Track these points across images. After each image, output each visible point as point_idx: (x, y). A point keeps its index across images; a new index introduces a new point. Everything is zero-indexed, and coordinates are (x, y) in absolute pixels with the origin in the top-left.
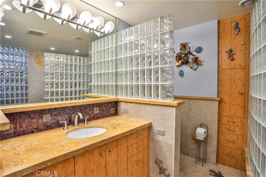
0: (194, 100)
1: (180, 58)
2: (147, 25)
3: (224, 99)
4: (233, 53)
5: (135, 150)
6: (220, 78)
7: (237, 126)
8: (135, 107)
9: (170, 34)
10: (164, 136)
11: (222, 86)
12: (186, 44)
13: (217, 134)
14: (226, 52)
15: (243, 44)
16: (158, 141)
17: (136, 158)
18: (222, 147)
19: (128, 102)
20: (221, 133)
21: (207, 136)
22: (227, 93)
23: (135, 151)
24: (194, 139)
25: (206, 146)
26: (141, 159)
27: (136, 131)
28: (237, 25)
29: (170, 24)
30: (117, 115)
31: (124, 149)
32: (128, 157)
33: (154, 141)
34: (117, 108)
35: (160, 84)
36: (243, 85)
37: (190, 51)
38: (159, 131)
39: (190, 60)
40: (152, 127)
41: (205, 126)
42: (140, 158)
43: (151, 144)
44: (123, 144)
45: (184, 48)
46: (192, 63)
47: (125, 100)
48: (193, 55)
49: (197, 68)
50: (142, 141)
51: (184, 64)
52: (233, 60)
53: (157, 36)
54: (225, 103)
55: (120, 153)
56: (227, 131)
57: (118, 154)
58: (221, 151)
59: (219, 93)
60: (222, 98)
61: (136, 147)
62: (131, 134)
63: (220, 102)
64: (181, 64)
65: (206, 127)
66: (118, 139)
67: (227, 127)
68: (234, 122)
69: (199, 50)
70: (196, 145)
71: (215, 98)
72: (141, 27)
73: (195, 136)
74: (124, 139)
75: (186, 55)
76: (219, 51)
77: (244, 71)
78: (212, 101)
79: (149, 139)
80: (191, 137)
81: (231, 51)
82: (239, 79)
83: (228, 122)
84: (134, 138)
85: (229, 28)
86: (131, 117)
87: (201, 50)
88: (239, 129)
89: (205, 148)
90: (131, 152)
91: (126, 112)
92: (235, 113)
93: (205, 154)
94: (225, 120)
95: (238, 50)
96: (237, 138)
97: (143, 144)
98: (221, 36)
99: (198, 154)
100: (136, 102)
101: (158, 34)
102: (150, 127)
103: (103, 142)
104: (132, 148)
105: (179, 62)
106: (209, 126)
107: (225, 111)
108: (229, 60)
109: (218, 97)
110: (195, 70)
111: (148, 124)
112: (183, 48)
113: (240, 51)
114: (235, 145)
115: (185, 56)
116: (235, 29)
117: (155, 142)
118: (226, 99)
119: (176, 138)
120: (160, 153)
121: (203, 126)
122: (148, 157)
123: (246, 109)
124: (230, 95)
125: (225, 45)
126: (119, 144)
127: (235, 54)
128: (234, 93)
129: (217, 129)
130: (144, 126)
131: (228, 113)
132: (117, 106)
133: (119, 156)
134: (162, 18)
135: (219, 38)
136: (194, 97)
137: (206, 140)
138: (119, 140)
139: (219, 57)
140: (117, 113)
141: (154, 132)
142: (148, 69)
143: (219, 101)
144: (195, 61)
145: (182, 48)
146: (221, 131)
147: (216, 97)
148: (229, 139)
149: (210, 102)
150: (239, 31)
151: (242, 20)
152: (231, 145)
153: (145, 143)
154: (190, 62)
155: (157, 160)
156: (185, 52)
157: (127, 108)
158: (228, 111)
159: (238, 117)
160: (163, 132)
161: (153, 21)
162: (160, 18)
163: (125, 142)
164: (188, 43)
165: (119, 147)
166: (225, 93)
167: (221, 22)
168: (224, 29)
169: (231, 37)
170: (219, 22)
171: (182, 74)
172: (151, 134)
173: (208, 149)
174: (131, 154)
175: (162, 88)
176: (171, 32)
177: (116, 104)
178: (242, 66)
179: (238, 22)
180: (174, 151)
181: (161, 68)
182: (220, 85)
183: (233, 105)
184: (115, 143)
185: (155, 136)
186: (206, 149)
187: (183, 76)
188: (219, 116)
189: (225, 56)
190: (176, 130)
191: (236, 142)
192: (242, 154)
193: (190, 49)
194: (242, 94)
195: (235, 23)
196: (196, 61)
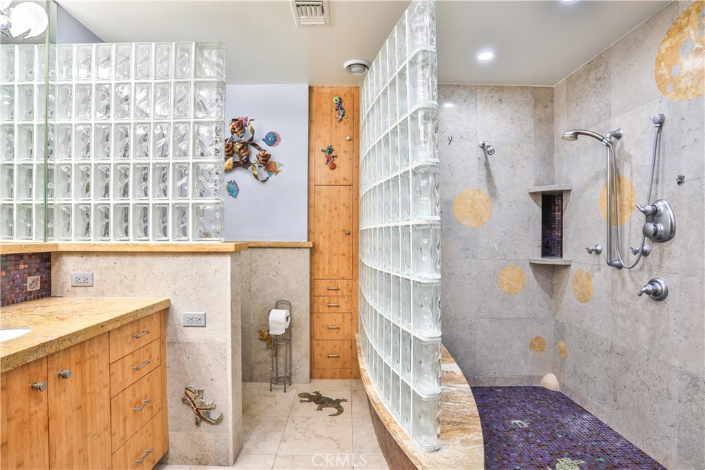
0: (261, 250)
1: (231, 152)
2: (159, 51)
3: (319, 245)
4: (333, 154)
5: (129, 373)
6: (312, 203)
7: (343, 296)
8: (118, 265)
9: (217, 87)
10: (205, 327)
11: (316, 219)
12: (244, 121)
13: (309, 317)
14: (322, 151)
15: (349, 140)
16: (188, 343)
17: (134, 395)
18: (318, 344)
19: (93, 252)
20: (315, 315)
21: (290, 326)
22: (324, 233)
23: (131, 377)
24: (265, 338)
25: (290, 349)
26: (146, 397)
27: (132, 319)
28: (340, 102)
29: (218, 65)
30: (50, 295)
31: (102, 372)
32: (113, 394)
33: (176, 345)
34: (49, 277)
35: (191, 202)
36: (350, 217)
37: (252, 139)
38: (191, 317)
39: (253, 159)
40: (170, 311)
41: (285, 305)
42: (143, 397)
43: (168, 358)
44: (97, 356)
45: (241, 129)
46: (256, 165)
47: (82, 249)
48: (260, 149)
49: (268, 178)
50: (148, 350)
51: (240, 166)
52: (333, 167)
53: (184, 85)
54: (321, 253)
55: (90, 382)
56: (327, 310)
57: (84, 386)
58: (317, 351)
59: (311, 234)
60: (316, 244)
61: (132, 366)
62: (119, 329)
63: (313, 250)
64: (231, 167)
65: (289, 306)
66: (84, 342)
67: (326, 299)
68: (338, 289)
69: (273, 139)
70: (270, 351)
71: (305, 243)
72: (139, 52)
73: (266, 330)
74: (100, 342)
75: (245, 146)
76: (311, 148)
77: (350, 189)
78: (297, 249)
79: (162, 343)
80: (258, 335)
81: (330, 150)
82: (344, 205)
83: (328, 291)
84: (127, 340)
85: (327, 105)
86: (103, 294)
87: (276, 140)
88: (346, 302)
89: (288, 353)
90: (120, 379)
91: (85, 283)
92: (338, 271)
93: (288, 367)
94: (322, 286)
95: (342, 151)
96: (343, 318)
97: (150, 357)
98: (313, 118)
99: (275, 369)
100: (120, 252)
101: (188, 82)
102: (165, 312)
103: (43, 348)
104: (123, 367)
105: (229, 160)
106: (293, 304)
107: (321, 268)
108: (327, 167)
109: (309, 241)
110: (264, 181)
111: (161, 303)
112: (239, 130)
113: (345, 152)
114: (341, 333)
115: (242, 148)
116: (337, 110)
117: (181, 349)
118: (323, 244)
119: (233, 326)
120: (196, 372)
121: (281, 305)
122: (164, 392)
123: (354, 262)
124: (330, 237)
125: (320, 136)
126: (87, 356)
127: (336, 157)
128: (335, 232)
129: (308, 306)
130: (152, 307)
131: (327, 273)
132: (49, 268)
133: (88, 391)
134: (200, 47)
135: (310, 121)
136: (262, 242)
137: (288, 336)
138: (87, 344)
139: (311, 159)
140: (50, 290)
141: (176, 323)
142: (157, 163)
143: (311, 248)
144: (263, 162)
145: (237, 130)
146: (316, 311)
147: (306, 240)
148: (329, 324)
149: (294, 250)
150: (343, 115)
151: (348, 95)
152: (334, 335)
153: (156, 355)
154: (253, 164)
155: (188, 392)
156: (243, 139)
157: (87, 272)
158: (327, 269)
159: (343, 278)
160: (203, 319)
161: (176, 46)
162: (194, 43)
163: (104, 350)
164: (249, 120)
165: (87, 365)
166: (322, 233)
167: (315, 89)
168: (320, 106)
169: (331, 123)
170: (310, 88)
171: (233, 190)
172: (169, 329)
173: (294, 354)
174: (120, 384)
175: (195, 212)
176: (221, 85)
177: (45, 261)
178: (347, 180)
179: (342, 98)
180: (229, 357)
181: (194, 164)
182: (312, 216)
183: (335, 255)
184: (75, 354)
185: (179, 332)
186: (290, 355)
187: (236, 195)
188: (311, 280)
189: (321, 158)
190: (233, 308)
191: (341, 327)
192: (352, 347)
193: (253, 134)
194: (349, 234)
195: (337, 98)
196: (266, 161)
